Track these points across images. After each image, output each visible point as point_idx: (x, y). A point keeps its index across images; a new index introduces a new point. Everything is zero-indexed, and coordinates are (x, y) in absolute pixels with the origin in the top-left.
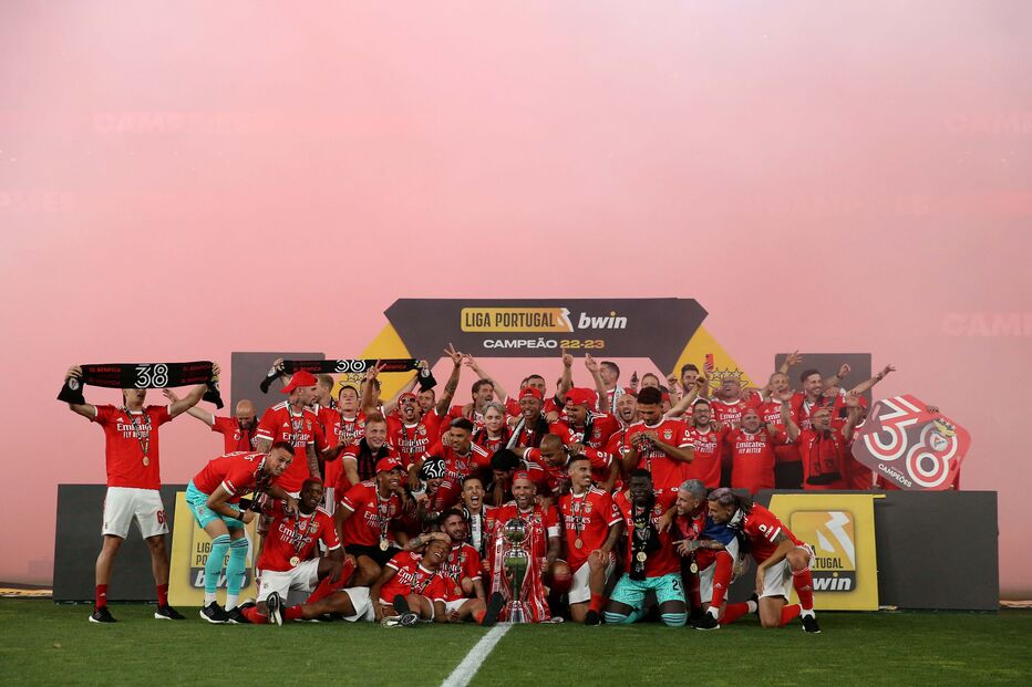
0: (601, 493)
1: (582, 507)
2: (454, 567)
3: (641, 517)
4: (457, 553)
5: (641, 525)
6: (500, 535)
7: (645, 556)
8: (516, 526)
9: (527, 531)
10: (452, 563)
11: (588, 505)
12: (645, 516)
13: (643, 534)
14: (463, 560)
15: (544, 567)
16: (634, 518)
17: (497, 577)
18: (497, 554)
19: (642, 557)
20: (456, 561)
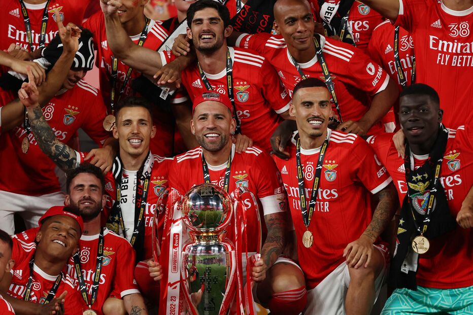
0: (351, 138)
1: (318, 173)
2: (89, 275)
3: (420, 172)
4: (95, 247)
5: (420, 187)
6: (178, 215)
7: (427, 244)
8: (206, 199)
9: (227, 210)
10: (87, 267)
11: (329, 167)
12: (428, 168)
13: (422, 203)
14: (106, 262)
15: (258, 272)
16: (408, 176)
17: (173, 292)
18: (171, 250)
19: (422, 245)
20: (94, 263)
